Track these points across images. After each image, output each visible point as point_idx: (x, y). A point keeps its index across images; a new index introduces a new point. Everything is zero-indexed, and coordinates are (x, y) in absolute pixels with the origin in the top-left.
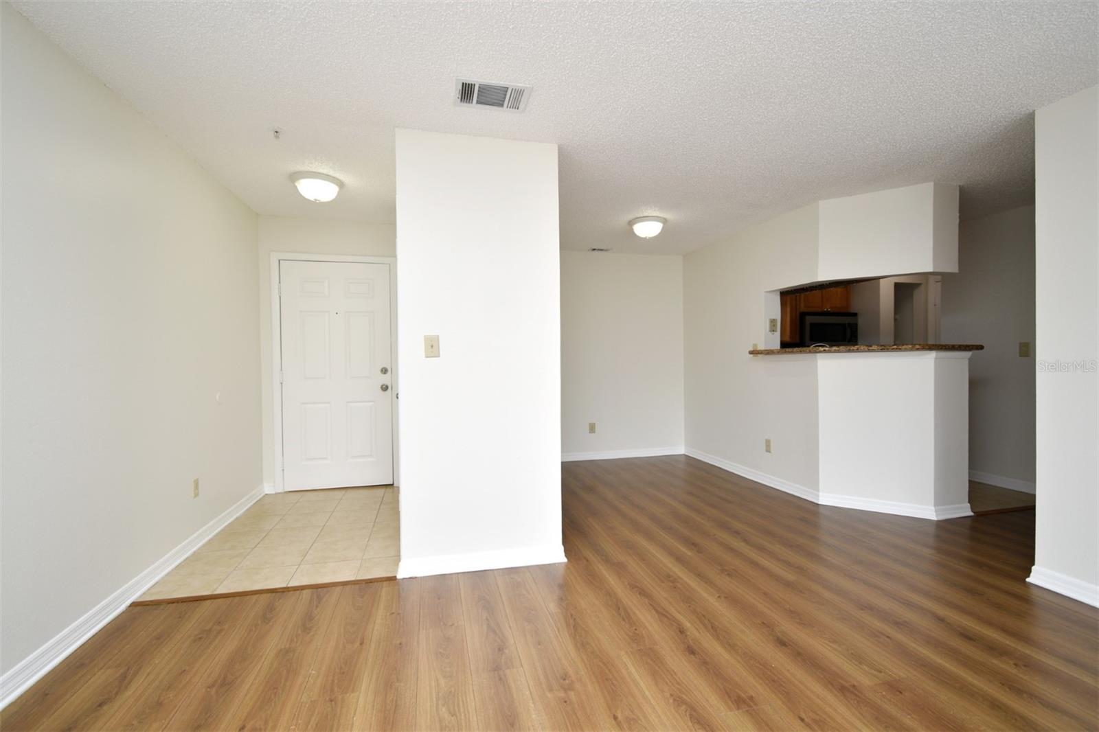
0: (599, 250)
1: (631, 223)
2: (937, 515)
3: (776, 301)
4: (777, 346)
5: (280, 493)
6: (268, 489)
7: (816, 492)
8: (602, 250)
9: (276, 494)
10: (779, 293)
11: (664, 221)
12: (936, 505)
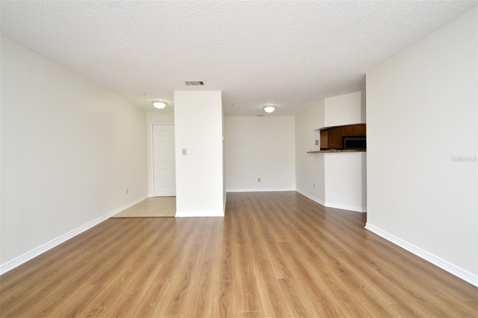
0: (260, 116)
1: (264, 107)
2: (362, 211)
3: (319, 133)
4: (319, 150)
5: (153, 197)
6: (150, 196)
7: (324, 202)
8: (262, 116)
9: (152, 197)
10: (319, 131)
11: (275, 107)
12: (362, 207)
